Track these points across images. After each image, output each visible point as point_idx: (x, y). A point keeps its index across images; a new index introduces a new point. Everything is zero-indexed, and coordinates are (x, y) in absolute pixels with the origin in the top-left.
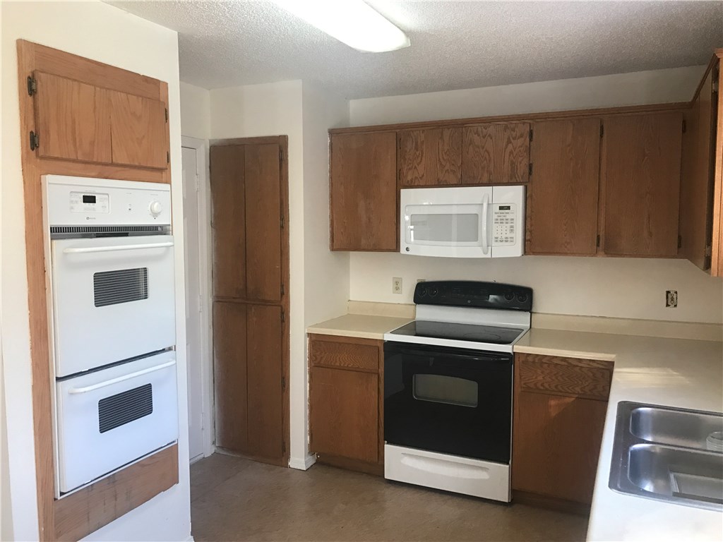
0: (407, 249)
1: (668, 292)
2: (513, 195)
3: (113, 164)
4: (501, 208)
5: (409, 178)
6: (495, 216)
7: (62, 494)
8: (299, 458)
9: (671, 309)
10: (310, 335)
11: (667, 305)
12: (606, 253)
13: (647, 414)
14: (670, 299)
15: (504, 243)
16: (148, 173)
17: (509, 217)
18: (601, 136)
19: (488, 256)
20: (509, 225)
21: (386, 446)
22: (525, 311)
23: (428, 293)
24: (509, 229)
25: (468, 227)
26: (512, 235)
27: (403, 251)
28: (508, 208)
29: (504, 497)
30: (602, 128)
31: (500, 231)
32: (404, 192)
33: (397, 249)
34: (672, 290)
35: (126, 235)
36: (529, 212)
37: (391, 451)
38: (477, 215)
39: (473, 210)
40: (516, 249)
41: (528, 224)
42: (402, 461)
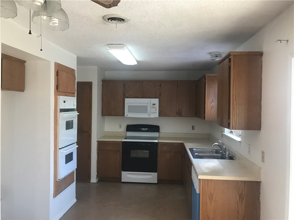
0: (127, 115)
1: (192, 126)
2: (156, 101)
3: (68, 93)
4: (153, 104)
5: (127, 95)
6: (152, 106)
7: (59, 180)
8: (94, 179)
9: (193, 130)
10: (97, 141)
11: (192, 129)
12: (179, 116)
13: (195, 150)
14: (193, 128)
15: (154, 114)
16: (71, 94)
17: (155, 106)
18: (178, 87)
19: (150, 117)
20: (155, 109)
21: (122, 172)
22: (158, 132)
23: (130, 128)
24: (155, 110)
25: (144, 109)
26: (156, 111)
27: (126, 116)
28: (155, 104)
29: (156, 182)
30: (178, 85)
31: (153, 110)
32: (126, 99)
33: (124, 115)
34: (193, 125)
35: (69, 111)
36: (160, 105)
37: (124, 173)
38: (147, 106)
39: (146, 105)
40: (157, 115)
41: (160, 109)
42: (127, 176)
